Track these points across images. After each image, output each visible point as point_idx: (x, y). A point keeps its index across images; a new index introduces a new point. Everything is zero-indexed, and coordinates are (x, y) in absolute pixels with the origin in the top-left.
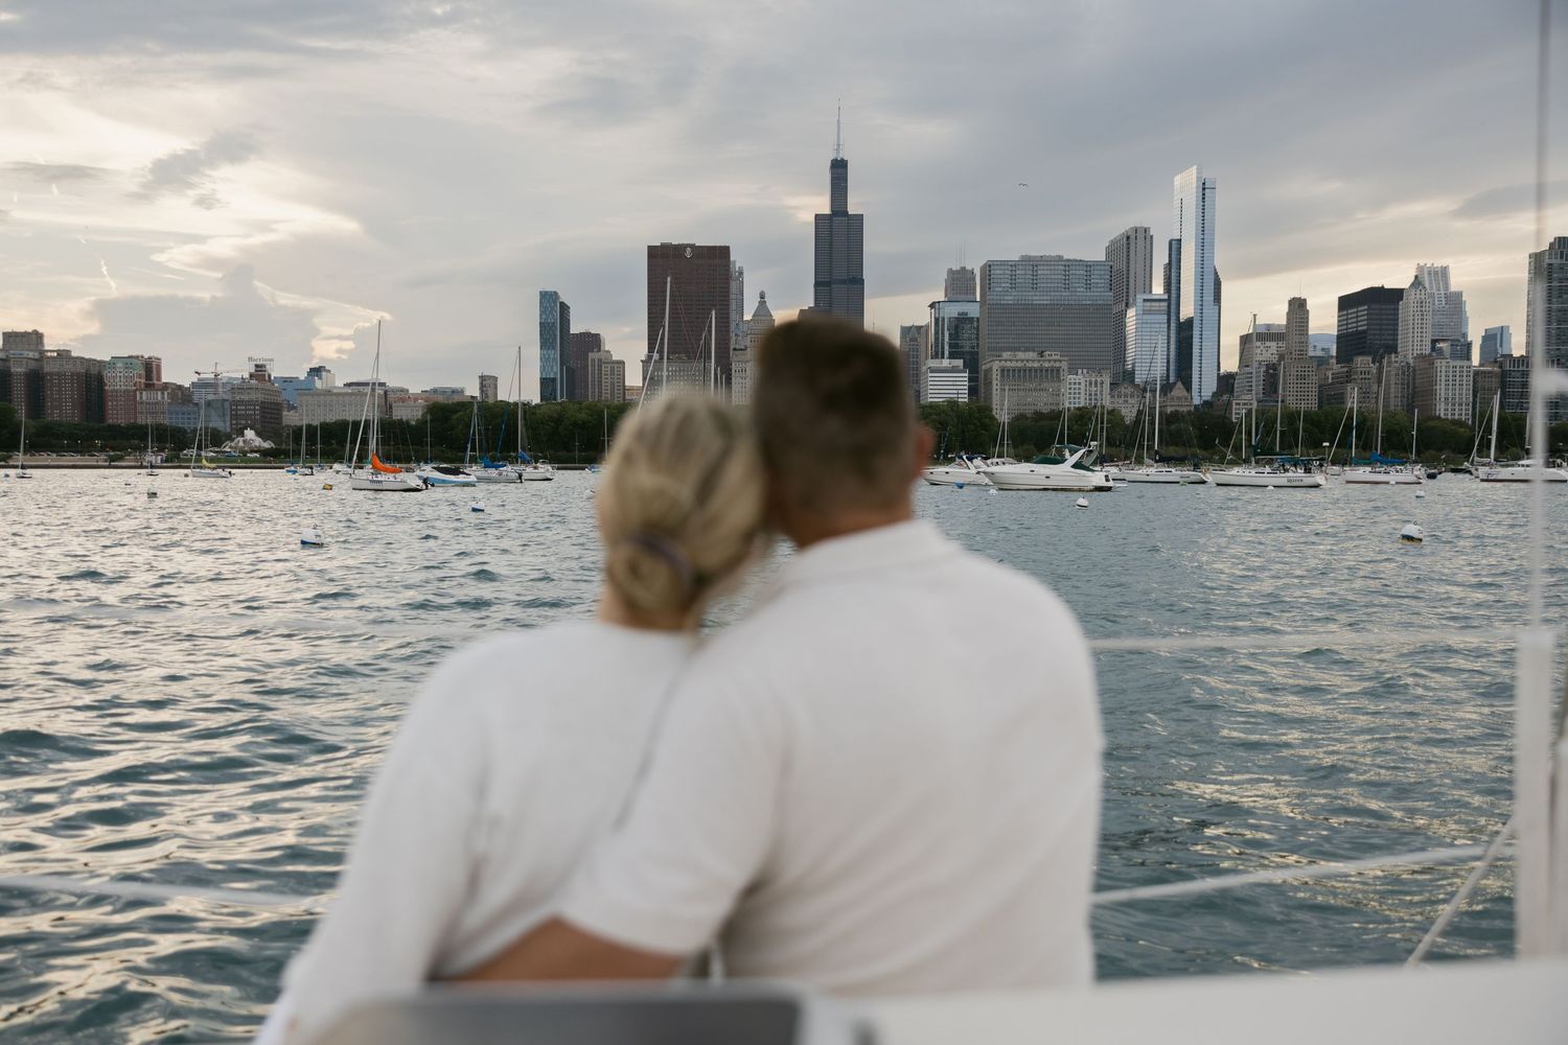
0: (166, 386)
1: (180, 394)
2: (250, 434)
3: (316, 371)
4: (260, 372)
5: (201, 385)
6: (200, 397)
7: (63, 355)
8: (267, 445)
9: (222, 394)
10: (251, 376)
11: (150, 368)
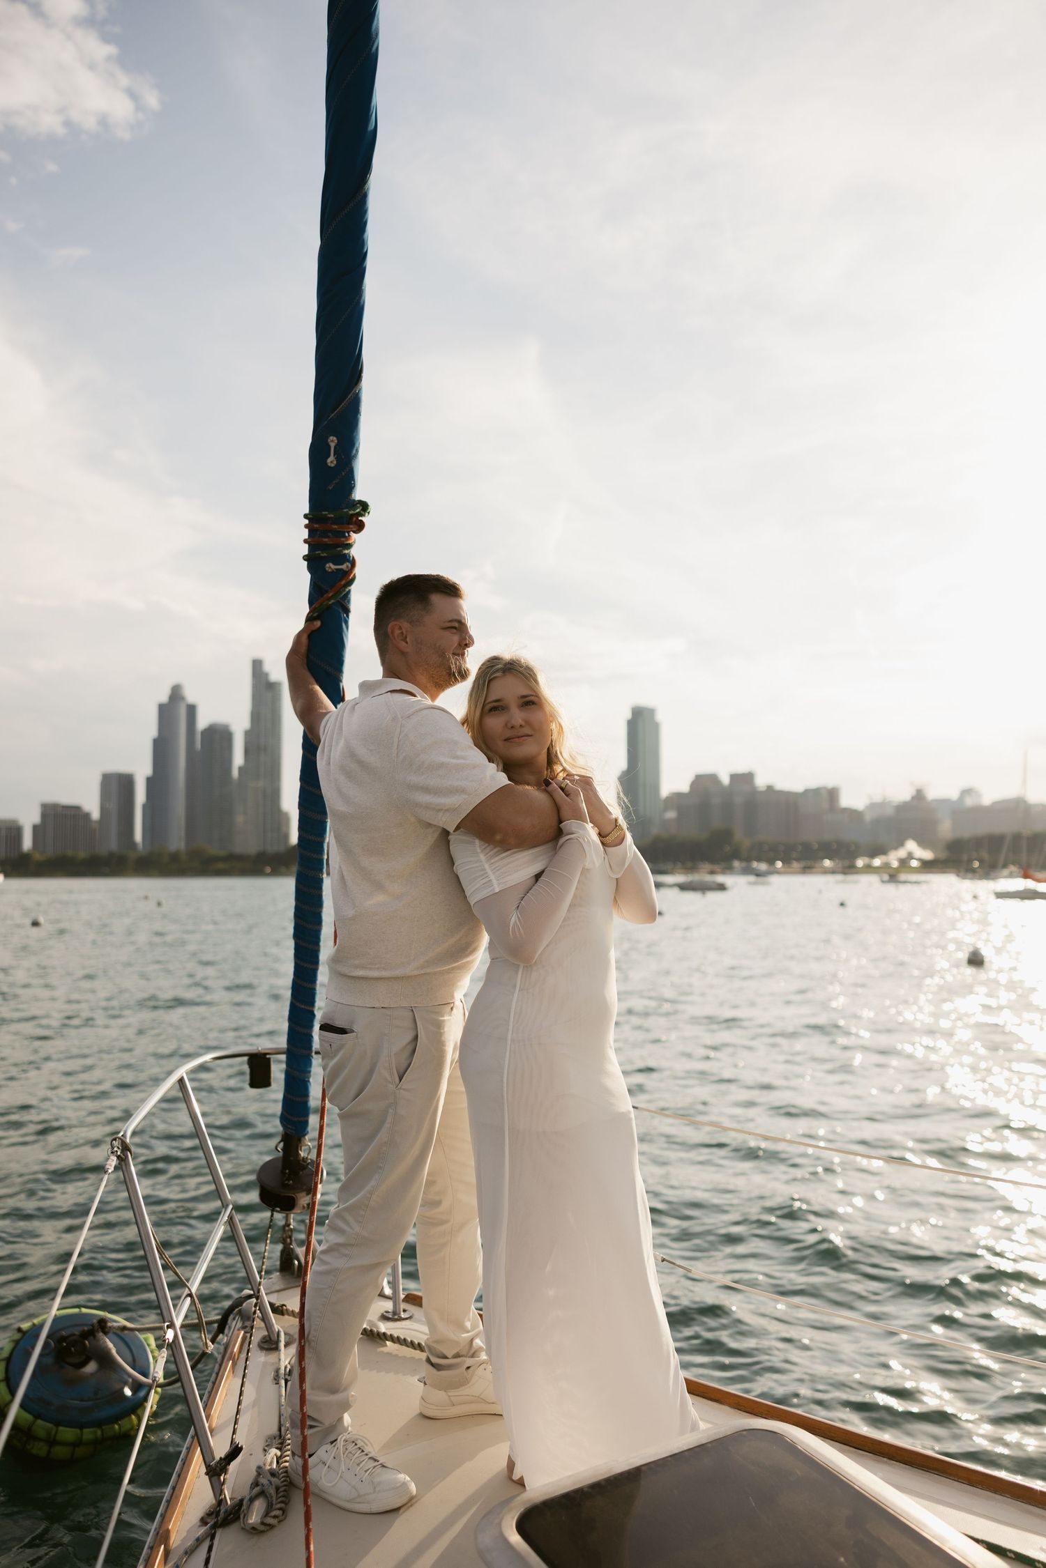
0: (845, 810)
1: (853, 814)
2: (911, 846)
3: (967, 792)
4: (919, 795)
5: (872, 806)
6: (868, 817)
7: (770, 788)
8: (928, 855)
9: (890, 812)
10: (913, 798)
11: (833, 794)
